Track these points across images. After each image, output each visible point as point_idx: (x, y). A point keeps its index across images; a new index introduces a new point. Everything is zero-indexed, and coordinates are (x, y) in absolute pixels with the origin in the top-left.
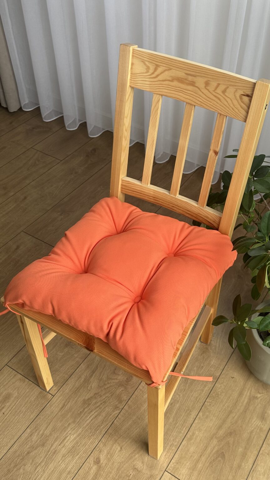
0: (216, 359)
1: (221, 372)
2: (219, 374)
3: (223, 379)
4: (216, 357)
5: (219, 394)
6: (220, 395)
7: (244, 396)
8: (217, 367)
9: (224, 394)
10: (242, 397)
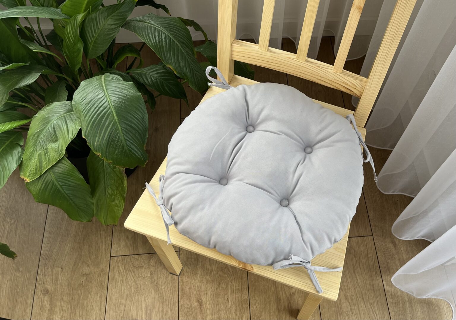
0: (235, 280)
1: (248, 292)
2: (247, 296)
3: (254, 298)
4: (235, 278)
5: (259, 317)
6: (261, 316)
7: (282, 301)
8: (242, 289)
9: (263, 313)
10: (281, 303)
